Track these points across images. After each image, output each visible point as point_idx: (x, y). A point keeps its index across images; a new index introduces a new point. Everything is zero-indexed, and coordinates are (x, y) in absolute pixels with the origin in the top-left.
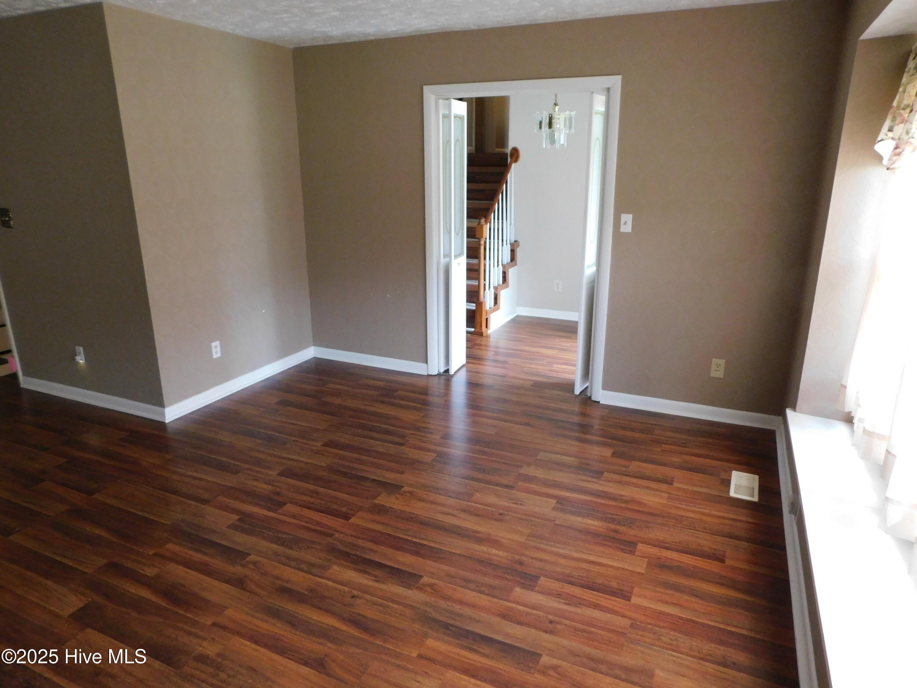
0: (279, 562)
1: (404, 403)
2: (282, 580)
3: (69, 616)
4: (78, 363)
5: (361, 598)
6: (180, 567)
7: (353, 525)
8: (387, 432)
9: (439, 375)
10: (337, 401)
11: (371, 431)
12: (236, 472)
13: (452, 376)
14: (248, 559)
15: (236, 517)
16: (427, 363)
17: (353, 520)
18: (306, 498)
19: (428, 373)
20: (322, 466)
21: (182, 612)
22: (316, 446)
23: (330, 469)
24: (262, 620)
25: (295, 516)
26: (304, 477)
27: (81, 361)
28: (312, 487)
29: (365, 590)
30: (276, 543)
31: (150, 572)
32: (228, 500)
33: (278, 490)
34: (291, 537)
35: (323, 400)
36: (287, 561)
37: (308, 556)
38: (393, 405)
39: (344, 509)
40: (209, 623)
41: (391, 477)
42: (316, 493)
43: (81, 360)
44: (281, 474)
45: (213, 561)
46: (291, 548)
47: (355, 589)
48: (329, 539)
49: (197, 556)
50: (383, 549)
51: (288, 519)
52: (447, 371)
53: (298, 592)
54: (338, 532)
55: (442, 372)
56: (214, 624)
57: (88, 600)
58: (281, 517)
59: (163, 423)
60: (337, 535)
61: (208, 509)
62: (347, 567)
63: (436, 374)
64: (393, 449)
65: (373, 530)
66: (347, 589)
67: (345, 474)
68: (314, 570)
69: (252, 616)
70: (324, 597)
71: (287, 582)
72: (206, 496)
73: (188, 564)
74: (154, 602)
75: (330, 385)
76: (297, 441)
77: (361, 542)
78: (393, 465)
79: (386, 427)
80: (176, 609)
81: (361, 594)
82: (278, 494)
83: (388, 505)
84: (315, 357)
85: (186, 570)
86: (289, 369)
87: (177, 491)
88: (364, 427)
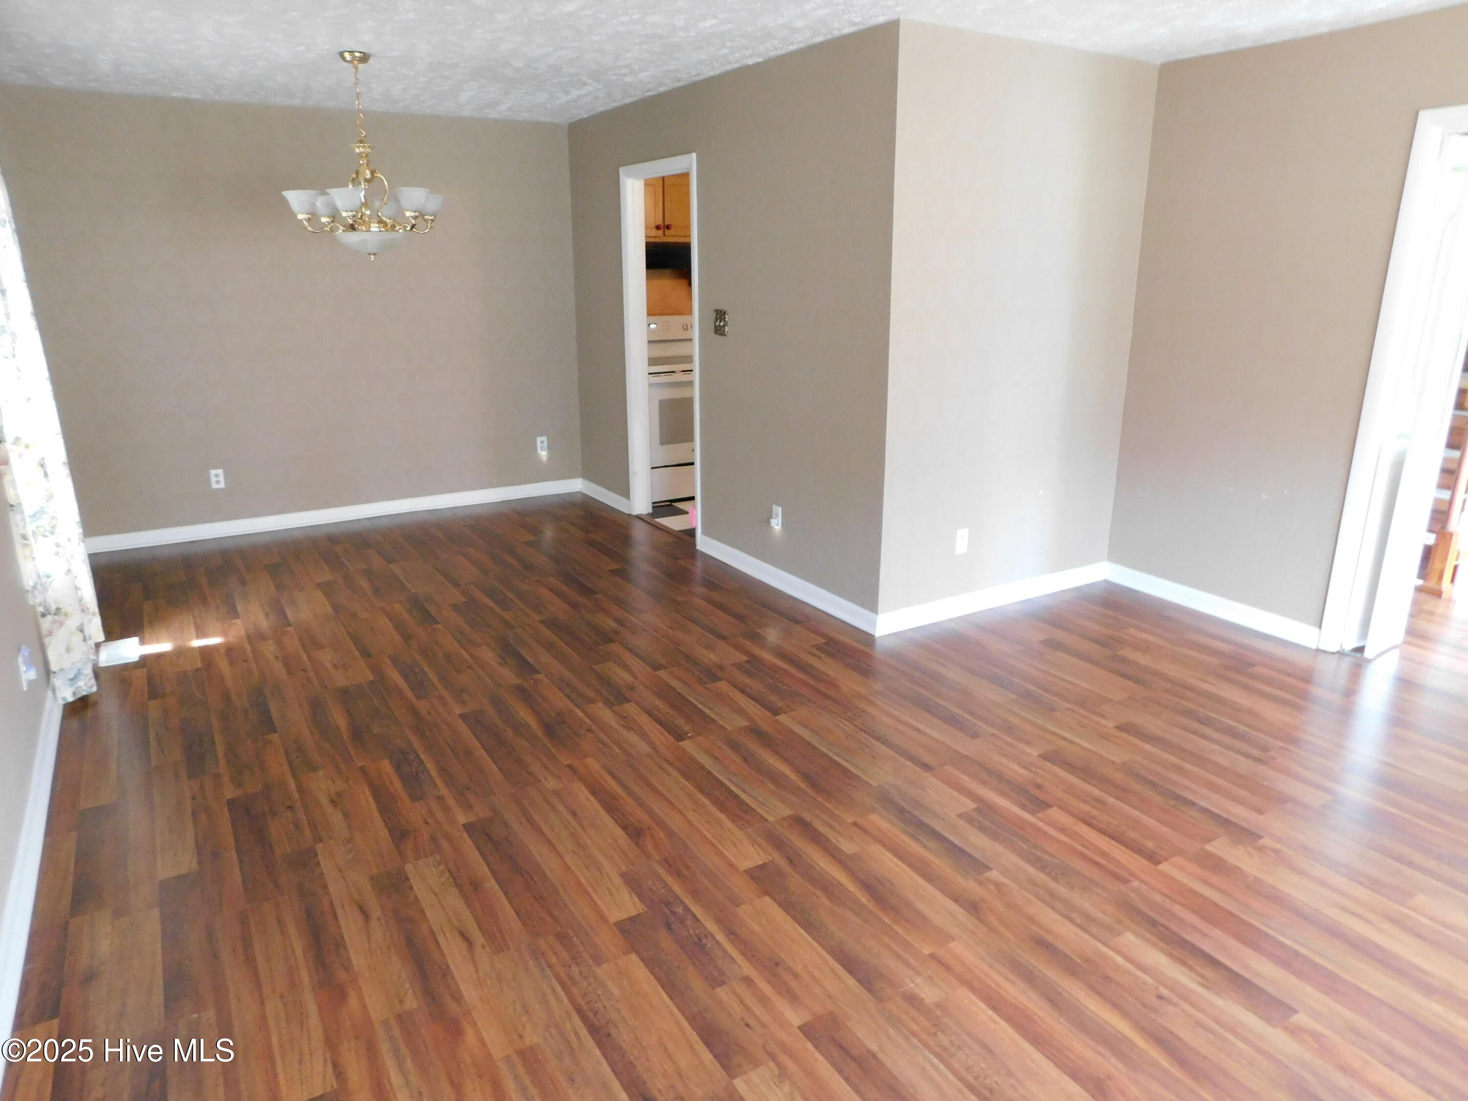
0: (1037, 895)
1: (1269, 689)
2: (1039, 926)
3: (745, 871)
4: (772, 528)
5: (1175, 1005)
6: (888, 854)
7: (1164, 875)
8: (1231, 732)
9: (1341, 654)
10: (1143, 660)
11: (1202, 723)
12: (975, 735)
13: (1369, 661)
14: (988, 874)
15: (973, 805)
16: (1320, 627)
17: (1163, 867)
18: (1085, 807)
19: (1318, 646)
20: (1114, 763)
21: (887, 920)
22: (1105, 726)
23: (1127, 769)
24: (1007, 979)
25: (1064, 830)
26: (1085, 772)
27: (776, 527)
28: (1096, 792)
29: (1185, 996)
30: (1029, 861)
31: (847, 847)
32: (963, 776)
33: (1039, 780)
34: (1057, 861)
35: (1119, 653)
36: (1051, 899)
37: (1085, 903)
38: (1246, 687)
39: (1150, 845)
40: (927, 951)
41: (1240, 814)
42: (1102, 803)
43: (776, 524)
44: (1044, 757)
45: (937, 861)
46: (1055, 879)
47: (1163, 985)
48: (1122, 887)
49: (913, 846)
50: (1217, 933)
51: (1052, 832)
52: (1360, 650)
53: (1067, 957)
54: (1138, 878)
55: (1348, 651)
56: (933, 956)
57: (768, 859)
58: (1041, 824)
59: (871, 637)
60: (1136, 883)
61: (929, 779)
62: (1154, 945)
63: (1335, 650)
64: (1243, 765)
65: (1201, 896)
66: (1149, 980)
67: (1154, 785)
68: (1093, 929)
69: (991, 966)
70: (1107, 979)
71: (1048, 931)
72: (928, 758)
73: (900, 854)
74: (850, 892)
75: (1132, 631)
76: (1073, 711)
77: (1177, 909)
78: (1242, 793)
79: (1232, 723)
80: (880, 914)
81: (1174, 998)
82: (1039, 787)
83: (1231, 860)
84: (1106, 580)
85: (895, 860)
86: (1063, 591)
87: (887, 740)
88: (1189, 714)
